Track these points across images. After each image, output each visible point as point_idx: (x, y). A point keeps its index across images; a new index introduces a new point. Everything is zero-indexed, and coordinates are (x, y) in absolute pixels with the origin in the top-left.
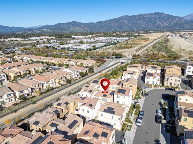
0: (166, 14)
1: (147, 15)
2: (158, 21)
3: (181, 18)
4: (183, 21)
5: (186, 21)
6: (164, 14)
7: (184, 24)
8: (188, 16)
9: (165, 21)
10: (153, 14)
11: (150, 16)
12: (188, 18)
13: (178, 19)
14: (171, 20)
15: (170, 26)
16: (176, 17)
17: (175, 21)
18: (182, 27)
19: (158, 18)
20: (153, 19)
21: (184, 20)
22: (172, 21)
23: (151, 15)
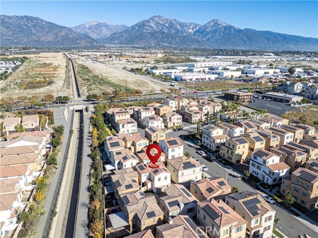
0: (45, 21)
1: (10, 17)
2: (34, 32)
3: (70, 29)
4: (75, 35)
5: (78, 34)
6: (42, 20)
7: (78, 39)
8: (78, 28)
9: (48, 33)
10: (22, 18)
11: (17, 21)
12: (79, 31)
13: (67, 30)
14: (56, 31)
15: (58, 42)
16: (62, 28)
17: (63, 33)
18: (76, 44)
19: (34, 26)
20: (24, 27)
21: (75, 33)
22: (58, 34)
23: (19, 19)
